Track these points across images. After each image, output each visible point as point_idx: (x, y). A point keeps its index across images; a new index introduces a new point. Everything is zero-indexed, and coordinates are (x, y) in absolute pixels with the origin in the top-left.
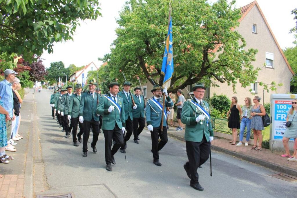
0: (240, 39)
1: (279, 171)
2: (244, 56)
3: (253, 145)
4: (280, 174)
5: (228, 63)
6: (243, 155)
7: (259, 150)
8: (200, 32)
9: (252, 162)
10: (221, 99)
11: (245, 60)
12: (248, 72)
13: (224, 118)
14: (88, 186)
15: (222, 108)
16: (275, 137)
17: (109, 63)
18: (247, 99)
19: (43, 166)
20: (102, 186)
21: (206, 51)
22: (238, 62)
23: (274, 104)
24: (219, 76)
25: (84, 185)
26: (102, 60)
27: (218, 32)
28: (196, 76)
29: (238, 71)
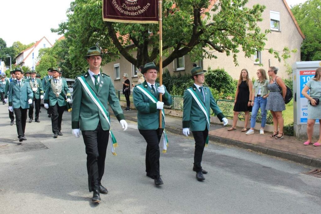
1: (314, 166)
2: (248, 15)
3: (272, 133)
4: (317, 170)
5: (227, 26)
6: (263, 148)
7: (279, 138)
9: (277, 156)
10: (217, 75)
11: (250, 21)
12: (254, 36)
13: (223, 98)
15: (220, 86)
16: (302, 120)
17: (66, 35)
18: (259, 72)
21: (198, 11)
23: (299, 76)
24: (215, 44)
26: (57, 32)
28: (186, 45)
29: (241, 36)
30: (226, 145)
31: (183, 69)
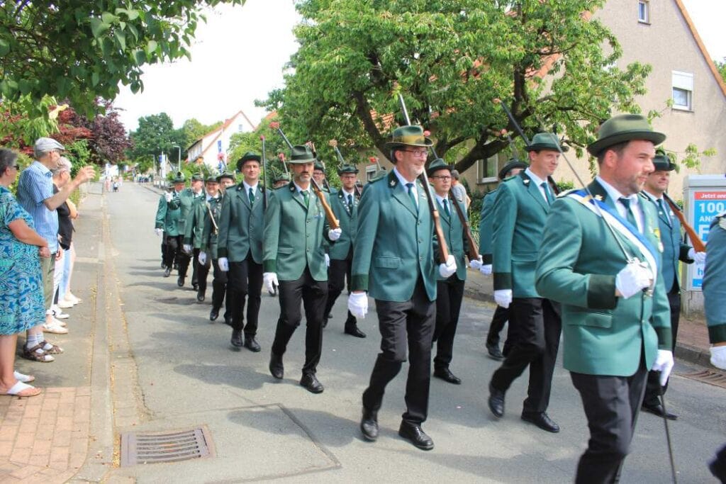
0: (606, 41)
1: (702, 365)
2: (617, 83)
5: (575, 103)
8: (506, 25)
11: (620, 94)
14: (240, 410)
16: (696, 282)
17: (281, 112)
19: (134, 365)
20: (274, 409)
21: (521, 74)
22: (600, 98)
23: (693, 200)
26: (265, 105)
27: (550, 23)
28: (497, 137)
31: (494, 179)
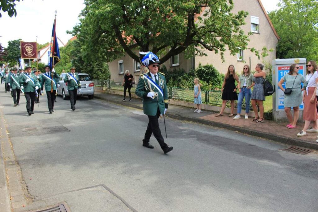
1: (289, 144)
2: (234, 20)
4: (292, 147)
5: (216, 29)
6: (248, 130)
7: (259, 122)
9: (259, 137)
10: (207, 69)
11: (235, 25)
12: (238, 38)
13: (212, 89)
14: (82, 190)
15: (209, 79)
16: (280, 107)
17: (79, 36)
19: (19, 168)
20: (100, 188)
21: (192, 15)
22: (227, 27)
23: (278, 71)
24: (206, 44)
25: (77, 189)
26: (71, 33)
28: (182, 45)
29: (227, 37)
30: (217, 127)
31: (177, 64)
